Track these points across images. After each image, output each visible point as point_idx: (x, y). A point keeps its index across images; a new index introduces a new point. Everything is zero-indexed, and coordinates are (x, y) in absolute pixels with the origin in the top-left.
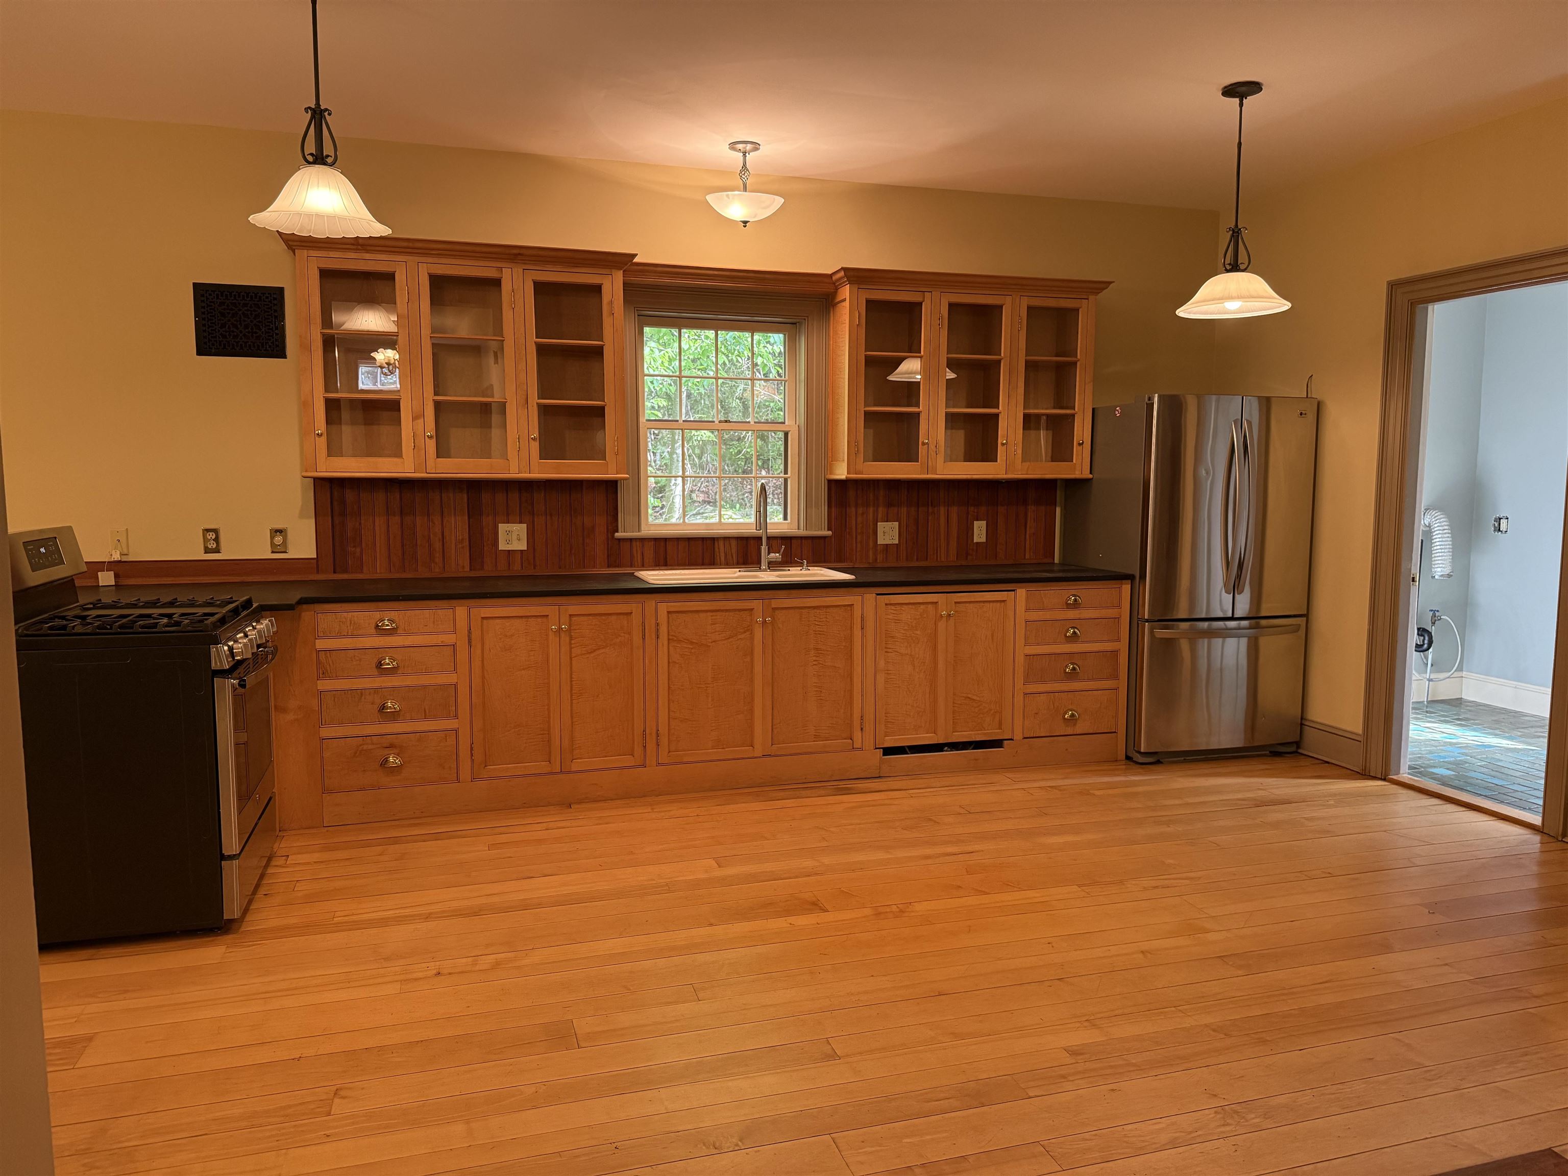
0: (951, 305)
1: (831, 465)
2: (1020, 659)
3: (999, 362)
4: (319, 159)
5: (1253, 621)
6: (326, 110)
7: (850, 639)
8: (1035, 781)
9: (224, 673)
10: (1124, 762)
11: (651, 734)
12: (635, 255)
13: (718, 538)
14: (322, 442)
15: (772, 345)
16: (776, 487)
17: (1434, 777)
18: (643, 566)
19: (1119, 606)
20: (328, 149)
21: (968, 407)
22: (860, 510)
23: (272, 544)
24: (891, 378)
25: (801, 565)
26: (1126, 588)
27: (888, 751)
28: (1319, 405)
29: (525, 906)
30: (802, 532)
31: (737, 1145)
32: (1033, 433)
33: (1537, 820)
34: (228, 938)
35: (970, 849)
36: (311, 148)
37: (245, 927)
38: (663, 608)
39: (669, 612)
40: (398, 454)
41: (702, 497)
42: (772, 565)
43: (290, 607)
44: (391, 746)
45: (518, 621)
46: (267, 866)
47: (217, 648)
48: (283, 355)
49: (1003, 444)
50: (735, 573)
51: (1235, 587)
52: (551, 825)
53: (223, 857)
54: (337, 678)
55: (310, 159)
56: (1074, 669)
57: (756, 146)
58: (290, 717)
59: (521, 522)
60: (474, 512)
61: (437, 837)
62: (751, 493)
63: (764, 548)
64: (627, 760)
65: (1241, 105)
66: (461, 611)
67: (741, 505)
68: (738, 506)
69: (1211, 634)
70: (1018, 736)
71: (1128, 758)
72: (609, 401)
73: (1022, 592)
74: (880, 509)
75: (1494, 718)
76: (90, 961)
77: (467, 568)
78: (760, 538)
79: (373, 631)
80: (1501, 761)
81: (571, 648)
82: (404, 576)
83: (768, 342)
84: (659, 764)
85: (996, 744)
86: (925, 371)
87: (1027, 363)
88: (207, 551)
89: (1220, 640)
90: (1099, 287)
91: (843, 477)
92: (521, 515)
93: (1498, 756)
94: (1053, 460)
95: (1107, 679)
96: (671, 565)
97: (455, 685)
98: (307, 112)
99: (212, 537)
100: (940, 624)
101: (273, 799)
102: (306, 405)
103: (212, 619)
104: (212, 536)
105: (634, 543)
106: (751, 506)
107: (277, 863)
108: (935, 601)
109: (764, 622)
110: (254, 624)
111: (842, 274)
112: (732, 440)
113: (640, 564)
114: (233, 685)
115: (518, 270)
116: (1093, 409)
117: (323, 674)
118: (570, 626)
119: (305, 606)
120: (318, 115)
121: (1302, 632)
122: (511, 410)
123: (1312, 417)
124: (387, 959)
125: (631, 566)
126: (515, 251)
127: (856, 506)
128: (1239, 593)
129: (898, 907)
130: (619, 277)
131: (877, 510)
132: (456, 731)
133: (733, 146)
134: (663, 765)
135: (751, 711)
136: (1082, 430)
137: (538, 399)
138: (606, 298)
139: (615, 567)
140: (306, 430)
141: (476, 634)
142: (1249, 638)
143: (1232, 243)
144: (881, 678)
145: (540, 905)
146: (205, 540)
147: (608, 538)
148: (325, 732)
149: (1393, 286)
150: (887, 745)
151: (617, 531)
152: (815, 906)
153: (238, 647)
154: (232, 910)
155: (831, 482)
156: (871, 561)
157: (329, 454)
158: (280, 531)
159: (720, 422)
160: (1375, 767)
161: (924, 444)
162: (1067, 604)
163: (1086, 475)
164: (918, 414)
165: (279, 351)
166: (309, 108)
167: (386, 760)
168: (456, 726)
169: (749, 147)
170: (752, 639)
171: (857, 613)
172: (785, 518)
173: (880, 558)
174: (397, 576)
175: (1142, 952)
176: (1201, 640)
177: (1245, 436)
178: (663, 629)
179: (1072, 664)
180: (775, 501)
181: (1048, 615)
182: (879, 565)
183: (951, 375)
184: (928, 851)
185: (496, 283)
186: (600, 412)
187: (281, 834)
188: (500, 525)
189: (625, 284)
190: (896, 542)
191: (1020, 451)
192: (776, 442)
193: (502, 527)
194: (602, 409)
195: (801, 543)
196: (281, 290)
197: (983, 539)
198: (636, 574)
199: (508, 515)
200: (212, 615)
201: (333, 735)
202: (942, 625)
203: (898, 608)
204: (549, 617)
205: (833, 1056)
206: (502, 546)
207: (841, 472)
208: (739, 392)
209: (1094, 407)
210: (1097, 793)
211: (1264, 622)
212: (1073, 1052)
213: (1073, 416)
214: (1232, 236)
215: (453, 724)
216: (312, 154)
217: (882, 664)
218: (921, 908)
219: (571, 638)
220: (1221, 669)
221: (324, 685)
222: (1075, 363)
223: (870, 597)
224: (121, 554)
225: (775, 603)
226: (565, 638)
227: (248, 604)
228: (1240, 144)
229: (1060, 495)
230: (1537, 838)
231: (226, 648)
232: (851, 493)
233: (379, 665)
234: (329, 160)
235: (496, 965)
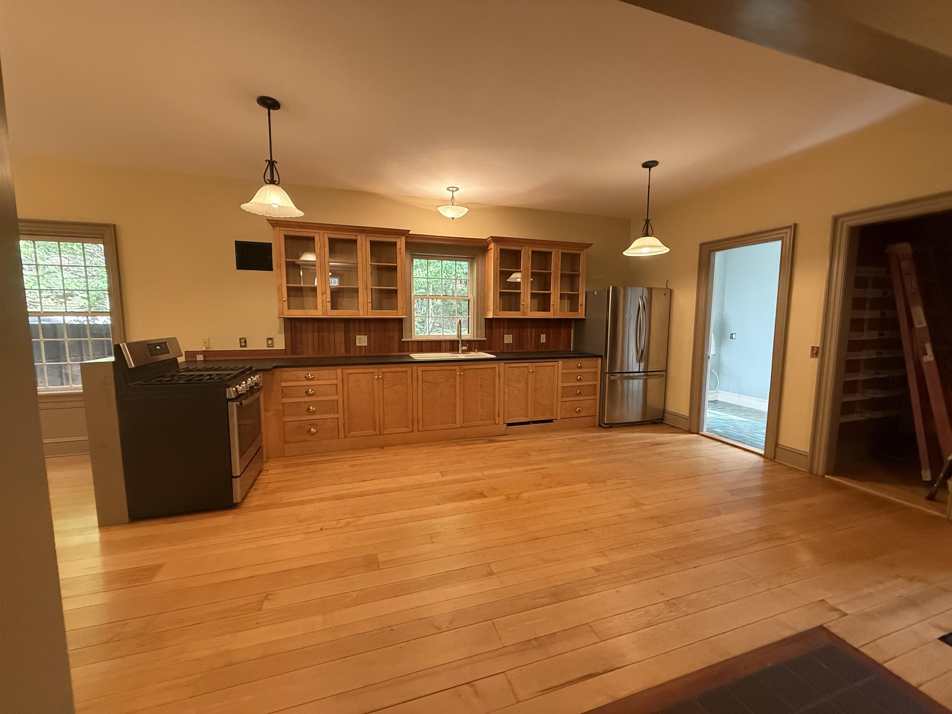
0: (533, 252)
1: (486, 313)
2: (560, 389)
3: (551, 273)
4: (272, 182)
5: (646, 373)
6: (275, 161)
7: (494, 381)
8: (566, 436)
9: (232, 400)
10: (598, 427)
11: (415, 419)
12: (409, 231)
13: (442, 341)
14: (286, 303)
15: (463, 269)
16: (464, 321)
17: (716, 433)
18: (413, 352)
19: (597, 368)
20: (276, 178)
21: (538, 290)
22: (498, 330)
23: (267, 343)
24: (508, 280)
25: (475, 351)
26: (600, 360)
27: (509, 425)
28: (671, 292)
29: (362, 495)
30: (475, 339)
31: (448, 627)
32: (562, 301)
33: (762, 452)
34: (235, 511)
35: (543, 466)
36: (268, 177)
37: (245, 505)
38: (420, 369)
39: (422, 371)
40: (316, 308)
41: (438, 325)
42: (463, 352)
43: (269, 370)
44: (312, 424)
45: (362, 374)
46: (258, 475)
47: (229, 389)
48: (272, 270)
49: (552, 305)
50: (449, 354)
51: (639, 361)
52: (376, 456)
53: (233, 477)
54: (290, 397)
55: (268, 182)
56: (580, 392)
57: (457, 189)
58: (271, 413)
59: (365, 335)
60: (347, 332)
61: (329, 461)
62: (455, 323)
63: (460, 345)
64: (407, 430)
65: (650, 171)
66: (339, 371)
67: (452, 328)
68: (451, 328)
69: (629, 378)
70: (559, 418)
71: (600, 425)
72: (399, 287)
73: (561, 362)
74: (506, 330)
75: (732, 408)
76: (174, 524)
77: (344, 353)
78: (459, 341)
79: (304, 379)
80: (739, 426)
81: (383, 385)
82: (319, 356)
83: (462, 268)
84: (419, 431)
85: (551, 421)
86: (523, 278)
87: (561, 274)
88: (241, 346)
89: (632, 380)
90: (588, 246)
91: (491, 317)
92: (365, 332)
93: (737, 424)
94: (570, 311)
95: (592, 395)
96: (424, 351)
97: (337, 400)
98: (266, 162)
99: (243, 342)
100: (529, 375)
101: (261, 448)
102: (280, 289)
103: (228, 377)
104: (243, 340)
105: (409, 343)
106: (455, 328)
107: (263, 474)
108: (527, 365)
109: (460, 374)
110: (252, 377)
111: (491, 239)
112: (449, 305)
113: (412, 351)
114: (237, 404)
115: (364, 236)
116: (586, 292)
117: (284, 396)
118: (383, 376)
119: (276, 369)
120: (271, 163)
121: (664, 378)
122: (360, 291)
123: (668, 296)
124: (301, 521)
125: (408, 352)
126: (363, 229)
127: (496, 328)
128: (641, 363)
129: (516, 495)
130: (403, 239)
131: (504, 330)
132: (338, 418)
133: (448, 189)
134: (420, 431)
135: (455, 410)
136: (582, 300)
137: (371, 286)
138: (398, 247)
139: (402, 352)
140: (280, 299)
141: (345, 380)
142: (644, 379)
143: (646, 226)
144: (506, 396)
145: (368, 495)
146: (241, 342)
147: (399, 341)
148: (285, 419)
149: (702, 245)
150: (508, 422)
151: (402, 338)
152: (482, 495)
153: (239, 388)
154: (237, 498)
155: (487, 320)
156: (501, 350)
157: (289, 308)
158: (271, 339)
159: (443, 296)
160: (694, 429)
161: (522, 304)
162: (578, 367)
163: (584, 317)
164: (520, 293)
165: (271, 269)
166: (267, 160)
167: (310, 430)
168: (337, 417)
169: (455, 189)
170: (455, 381)
171: (497, 370)
172: (468, 333)
173: (505, 348)
174: (316, 356)
175: (618, 515)
176: (625, 380)
177: (644, 302)
178: (420, 378)
179: (579, 390)
180: (464, 326)
181: (571, 371)
182: (505, 351)
183: (532, 280)
184: (528, 468)
185: (355, 242)
186: (396, 291)
187: (268, 460)
188: (357, 336)
189: (406, 242)
190: (511, 342)
191: (559, 308)
192: (465, 305)
193: (358, 337)
194: (397, 290)
195: (475, 343)
196: (270, 244)
197: (544, 341)
198: (410, 355)
199: (360, 332)
200: (229, 374)
201: (289, 420)
202: (530, 375)
203: (513, 368)
204: (374, 373)
205: (491, 573)
206: (358, 344)
207: (490, 315)
208: (451, 287)
209: (587, 291)
210: (591, 440)
211: (649, 373)
212: (597, 569)
213: (578, 295)
214: (646, 222)
215: (336, 416)
216: (268, 180)
217: (506, 391)
218: (525, 495)
219: (383, 382)
220: (633, 392)
221: (284, 400)
222: (579, 275)
223: (502, 364)
224: (206, 348)
225: (464, 367)
226: (381, 381)
227: (251, 368)
228: (649, 187)
229: (573, 325)
230: (762, 459)
231: (234, 389)
232: (494, 324)
233: (307, 392)
234: (276, 183)
235: (348, 524)
